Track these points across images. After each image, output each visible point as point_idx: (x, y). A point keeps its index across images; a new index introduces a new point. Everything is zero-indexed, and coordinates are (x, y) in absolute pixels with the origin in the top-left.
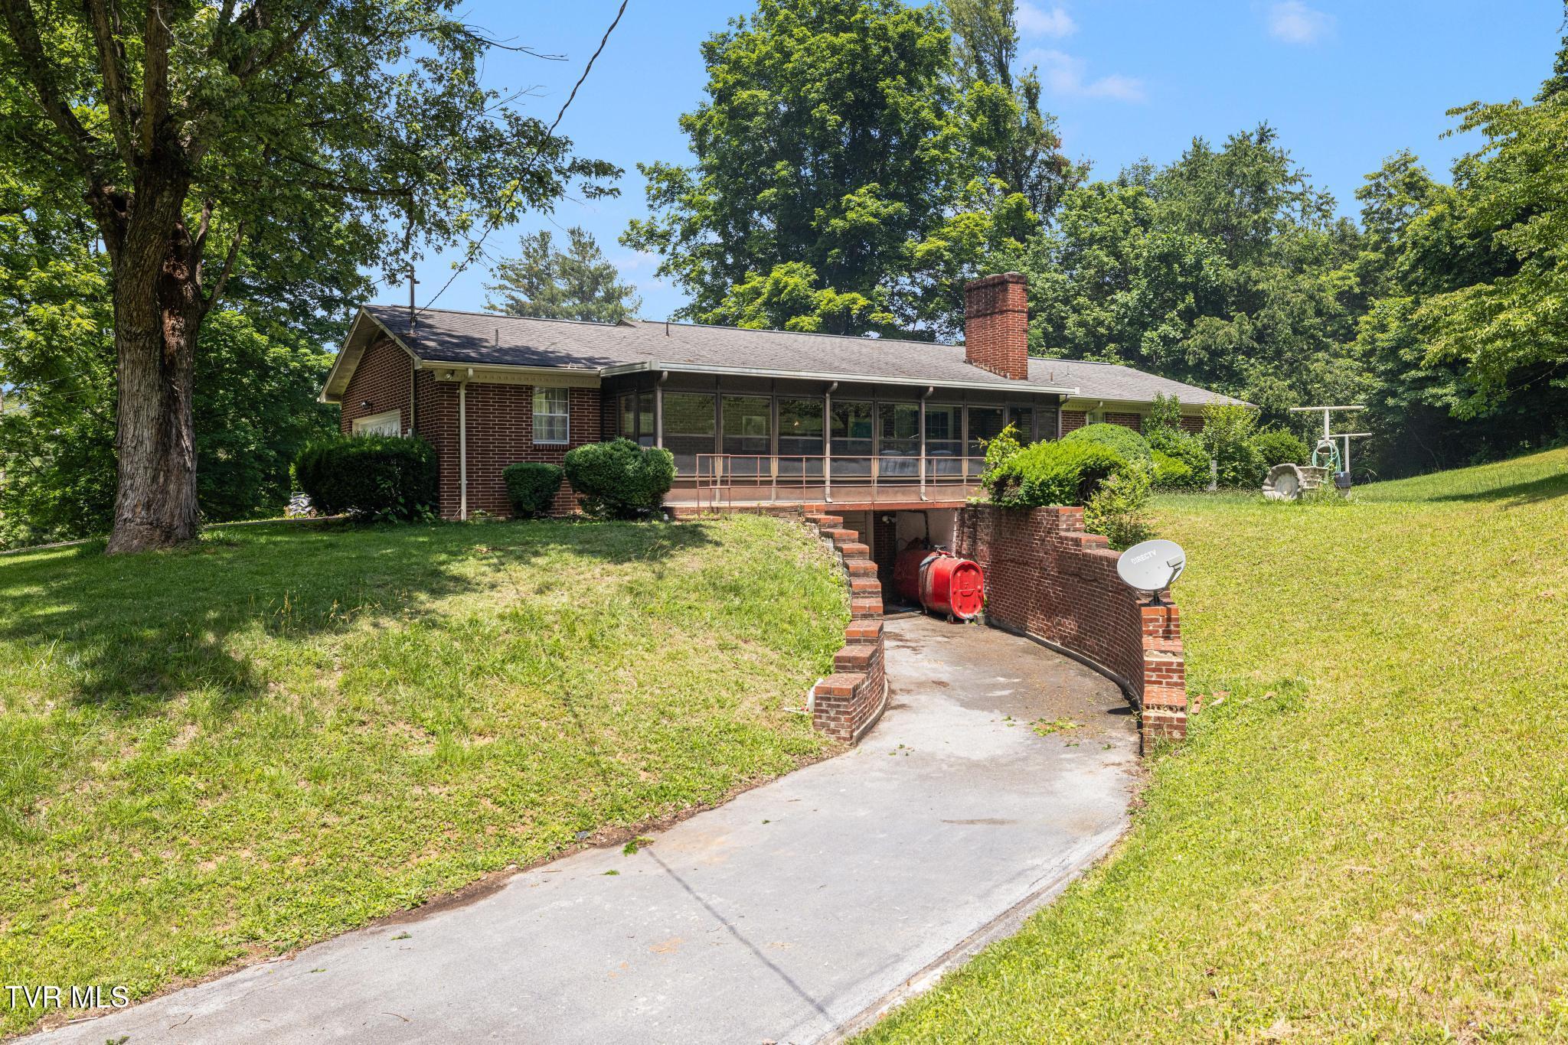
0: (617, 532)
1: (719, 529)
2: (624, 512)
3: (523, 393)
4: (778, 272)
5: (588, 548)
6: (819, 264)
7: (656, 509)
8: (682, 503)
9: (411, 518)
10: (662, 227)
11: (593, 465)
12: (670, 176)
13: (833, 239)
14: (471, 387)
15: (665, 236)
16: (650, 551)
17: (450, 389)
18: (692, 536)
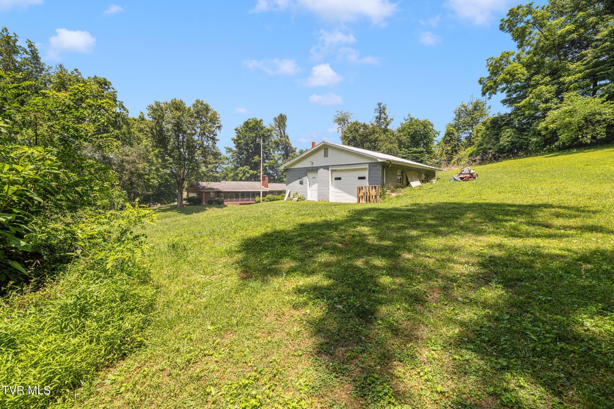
0: (219, 206)
1: (228, 206)
2: (220, 204)
3: (209, 192)
4: (244, 167)
5: (216, 207)
6: (250, 166)
7: (223, 204)
8: (225, 203)
9: (199, 204)
10: (228, 157)
11: (217, 200)
12: (230, 149)
13: (252, 163)
14: (205, 192)
15: (229, 159)
16: (222, 208)
17: (203, 192)
18: (226, 206)
